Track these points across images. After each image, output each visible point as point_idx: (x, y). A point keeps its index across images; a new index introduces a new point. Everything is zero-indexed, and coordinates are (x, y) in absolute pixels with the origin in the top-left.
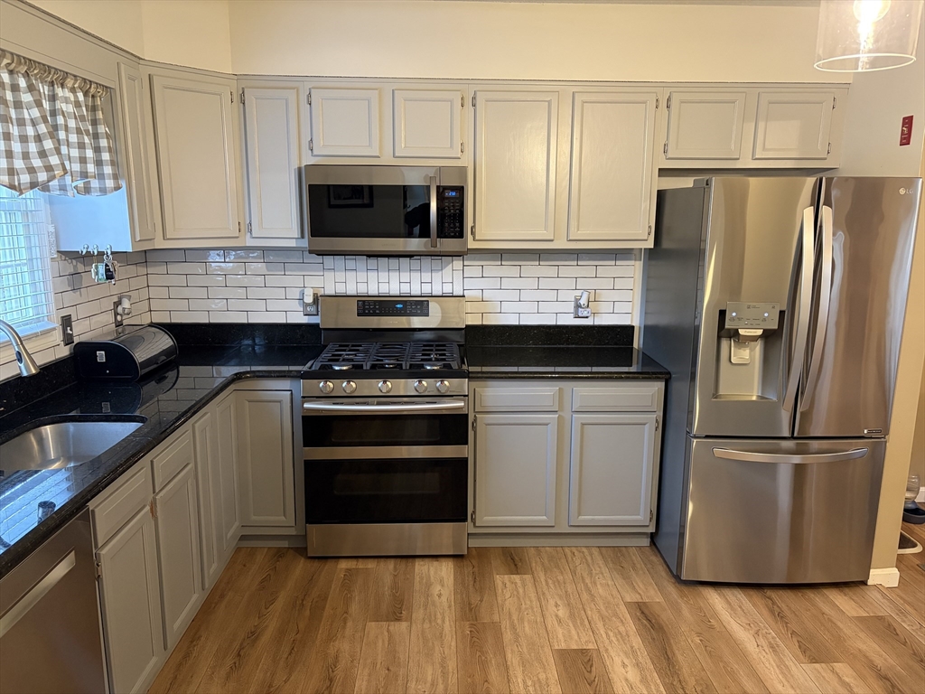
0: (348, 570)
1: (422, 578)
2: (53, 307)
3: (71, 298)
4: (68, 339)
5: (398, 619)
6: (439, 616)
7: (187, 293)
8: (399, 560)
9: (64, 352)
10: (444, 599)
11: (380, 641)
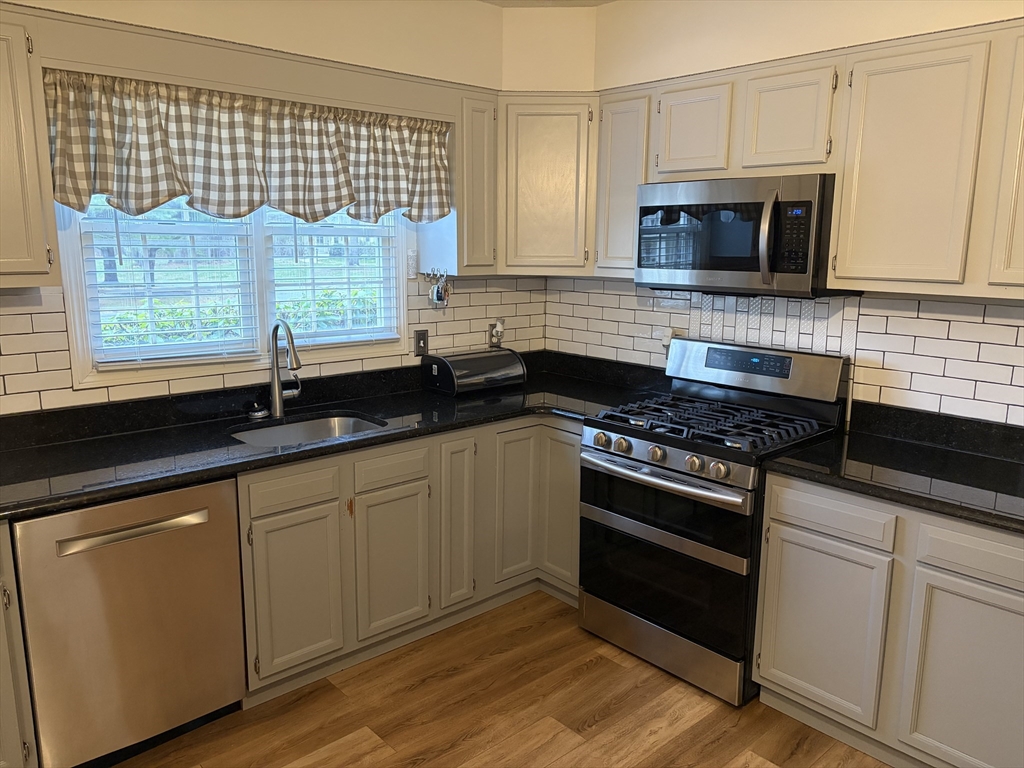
0: (601, 657)
1: (658, 705)
2: (403, 321)
3: (429, 315)
4: (421, 351)
5: (578, 731)
6: (622, 753)
7: (572, 323)
8: (662, 673)
9: (416, 361)
10: (652, 739)
11: (536, 740)
